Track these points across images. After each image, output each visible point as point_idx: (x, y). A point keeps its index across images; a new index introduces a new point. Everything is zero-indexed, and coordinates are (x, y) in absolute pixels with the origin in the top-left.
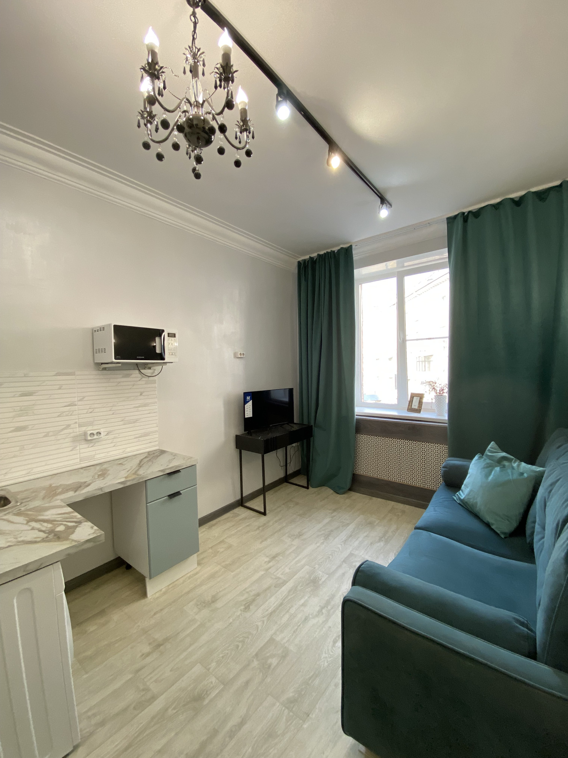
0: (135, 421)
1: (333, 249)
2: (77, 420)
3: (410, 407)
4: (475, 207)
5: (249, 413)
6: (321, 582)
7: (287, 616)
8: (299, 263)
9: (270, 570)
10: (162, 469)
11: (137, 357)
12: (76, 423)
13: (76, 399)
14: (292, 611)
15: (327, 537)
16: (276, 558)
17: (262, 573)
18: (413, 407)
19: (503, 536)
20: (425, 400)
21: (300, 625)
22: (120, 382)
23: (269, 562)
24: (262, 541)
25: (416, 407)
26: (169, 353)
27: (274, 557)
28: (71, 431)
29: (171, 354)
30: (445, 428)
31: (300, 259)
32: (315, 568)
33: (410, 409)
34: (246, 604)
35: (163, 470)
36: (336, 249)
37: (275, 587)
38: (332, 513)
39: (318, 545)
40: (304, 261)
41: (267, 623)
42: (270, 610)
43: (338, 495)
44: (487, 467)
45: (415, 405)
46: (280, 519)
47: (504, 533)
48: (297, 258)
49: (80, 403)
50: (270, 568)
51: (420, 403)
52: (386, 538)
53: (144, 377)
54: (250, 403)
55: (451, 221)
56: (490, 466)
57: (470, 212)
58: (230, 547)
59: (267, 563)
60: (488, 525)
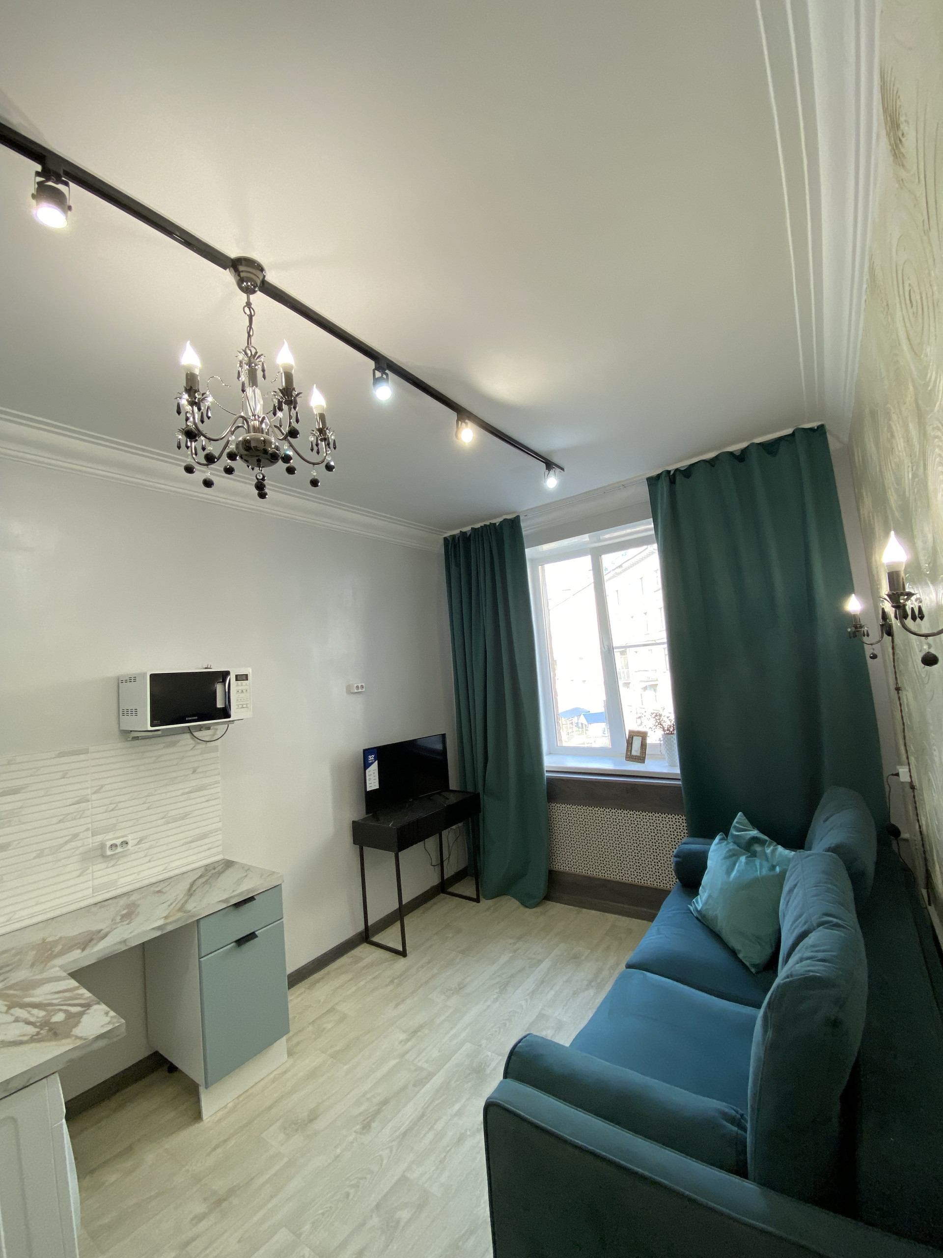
0: (185, 816)
1: (493, 521)
2: (90, 826)
3: (629, 753)
4: (684, 464)
5: (373, 782)
6: (488, 1071)
7: (431, 1136)
8: (446, 539)
9: (407, 1057)
10: (224, 898)
11: (187, 719)
12: (88, 829)
13: (89, 791)
14: (439, 1126)
15: (503, 987)
16: (419, 1033)
17: (394, 1062)
18: (634, 753)
19: (753, 970)
20: (649, 741)
21: (450, 1150)
22: (159, 756)
23: (407, 1040)
24: (397, 1005)
25: (638, 754)
26: (238, 705)
27: (416, 1032)
28: (79, 843)
29: (241, 706)
30: (677, 788)
31: (448, 534)
32: (480, 1046)
33: (630, 757)
34: (364, 1120)
35: (226, 899)
36: (497, 521)
37: (414, 1086)
38: (515, 944)
39: (488, 1003)
40: (453, 537)
41: (397, 1150)
42: (403, 1129)
43: (527, 909)
44: (731, 856)
45: (636, 750)
46: (429, 962)
47: (755, 966)
48: (442, 534)
49: (94, 797)
50: (407, 1052)
51: (643, 746)
52: (599, 981)
53: (199, 743)
54: (375, 767)
55: (653, 482)
56: (734, 855)
57: (677, 470)
58: (343, 1018)
59: (403, 1043)
60: (733, 953)
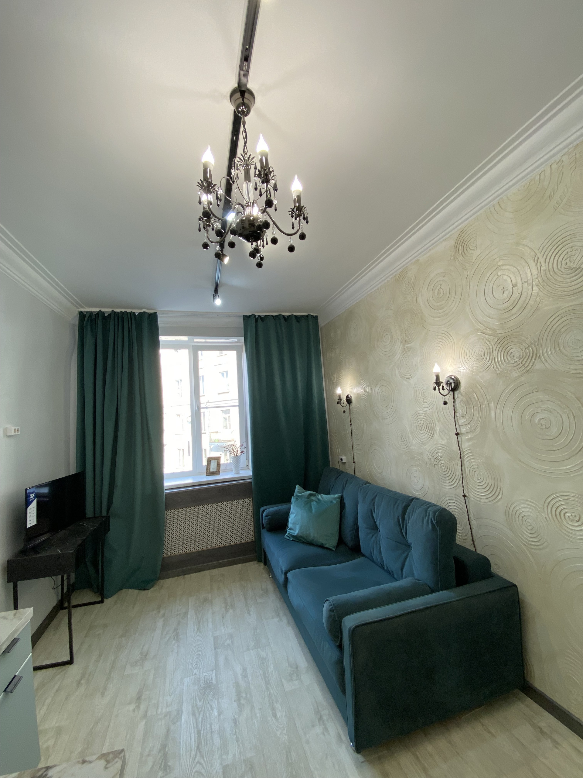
1: (134, 311)
3: (208, 471)
5: (32, 519)
6: (214, 682)
7: (216, 736)
8: (81, 313)
9: (149, 714)
14: (215, 727)
15: (177, 637)
16: (143, 697)
17: (143, 723)
19: (334, 549)
21: (236, 732)
23: (138, 707)
24: (103, 695)
25: (215, 470)
27: (139, 698)
32: (195, 674)
34: (160, 767)
36: (137, 311)
37: (173, 723)
38: (159, 612)
39: (176, 651)
41: (204, 760)
42: (194, 747)
43: (146, 591)
45: (213, 468)
46: (100, 655)
48: (78, 307)
50: (146, 712)
51: (218, 465)
54: (34, 504)
55: (246, 318)
57: (259, 316)
59: (136, 710)
